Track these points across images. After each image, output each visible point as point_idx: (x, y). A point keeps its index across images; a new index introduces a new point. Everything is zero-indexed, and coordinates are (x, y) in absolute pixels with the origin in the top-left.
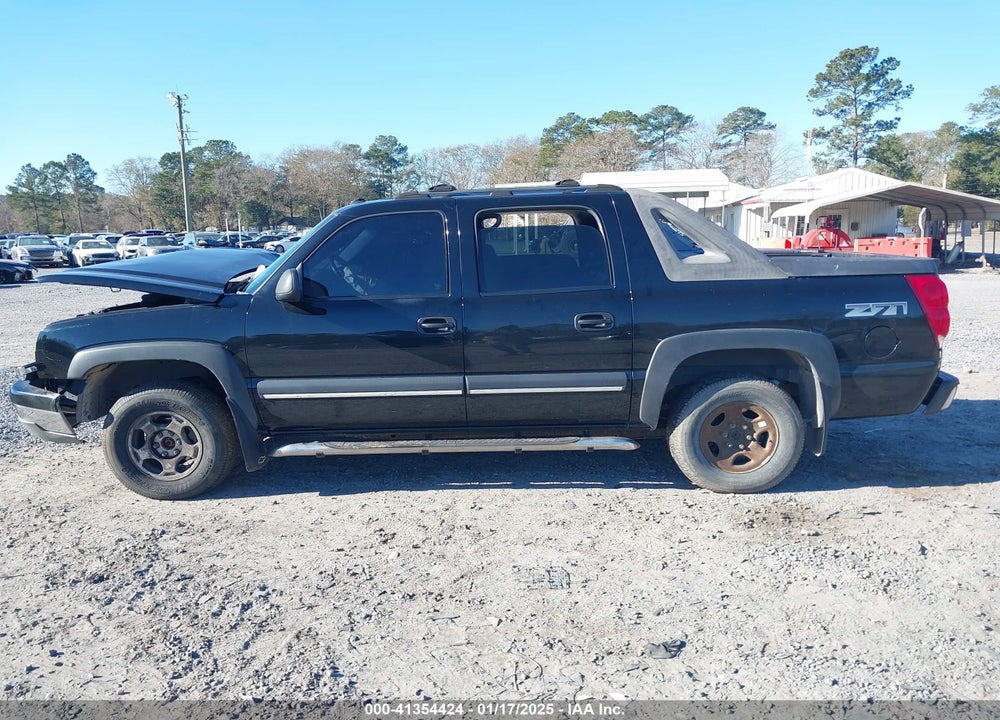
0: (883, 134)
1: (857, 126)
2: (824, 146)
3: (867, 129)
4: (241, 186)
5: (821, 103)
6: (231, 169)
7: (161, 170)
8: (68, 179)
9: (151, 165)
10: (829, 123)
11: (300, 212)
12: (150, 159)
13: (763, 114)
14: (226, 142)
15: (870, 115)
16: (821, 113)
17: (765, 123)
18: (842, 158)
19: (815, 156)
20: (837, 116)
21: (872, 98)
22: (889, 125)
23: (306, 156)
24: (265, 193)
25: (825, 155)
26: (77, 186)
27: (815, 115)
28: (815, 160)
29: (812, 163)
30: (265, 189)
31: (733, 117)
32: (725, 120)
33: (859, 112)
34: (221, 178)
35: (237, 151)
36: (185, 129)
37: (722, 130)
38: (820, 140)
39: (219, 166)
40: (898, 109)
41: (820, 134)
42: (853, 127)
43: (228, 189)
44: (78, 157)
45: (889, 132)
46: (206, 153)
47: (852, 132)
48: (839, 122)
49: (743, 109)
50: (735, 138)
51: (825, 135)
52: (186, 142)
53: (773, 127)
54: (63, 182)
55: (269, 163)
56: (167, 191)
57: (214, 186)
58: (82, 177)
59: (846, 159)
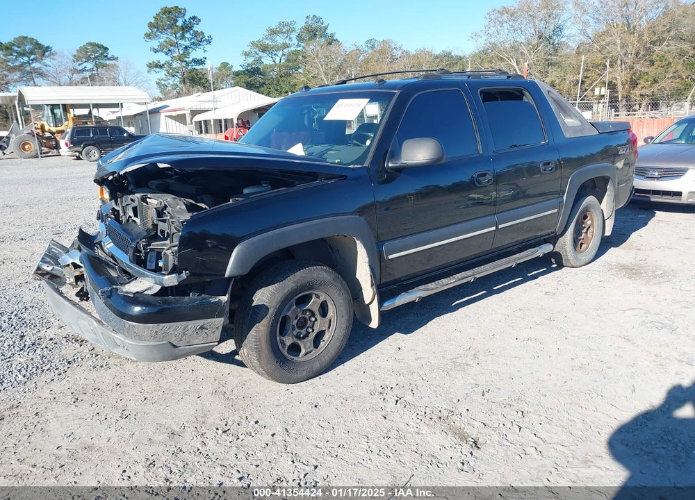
0: (197, 67)
1: (182, 61)
2: (162, 74)
3: (188, 64)
5: (155, 43)
10: (162, 58)
13: (106, 49)
15: (189, 54)
16: (156, 51)
17: (109, 56)
18: (175, 82)
19: (158, 81)
20: (167, 54)
21: (187, 43)
22: (201, 62)
25: (164, 81)
27: (152, 52)
28: (158, 84)
29: (156, 86)
31: (83, 50)
32: (77, 51)
33: (181, 52)
37: (77, 58)
38: (157, 70)
40: (205, 51)
41: (158, 66)
42: (179, 62)
45: (201, 67)
47: (179, 65)
48: (168, 58)
49: (90, 44)
50: (89, 65)
51: (161, 67)
53: (117, 59)
59: (178, 83)
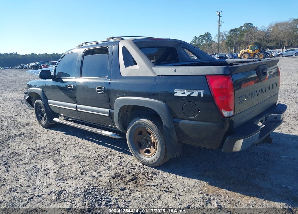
4: (253, 37)
6: (251, 32)
7: (229, 35)
8: (205, 39)
9: (227, 33)
11: (273, 44)
12: (226, 32)
14: (250, 24)
23: (277, 25)
24: (261, 39)
26: (207, 41)
30: (261, 38)
34: (247, 35)
35: (253, 26)
36: (220, 22)
39: (246, 31)
43: (249, 39)
44: (208, 33)
46: (243, 28)
52: (220, 26)
54: (204, 40)
55: (264, 29)
56: (230, 41)
57: (244, 38)
58: (208, 38)
